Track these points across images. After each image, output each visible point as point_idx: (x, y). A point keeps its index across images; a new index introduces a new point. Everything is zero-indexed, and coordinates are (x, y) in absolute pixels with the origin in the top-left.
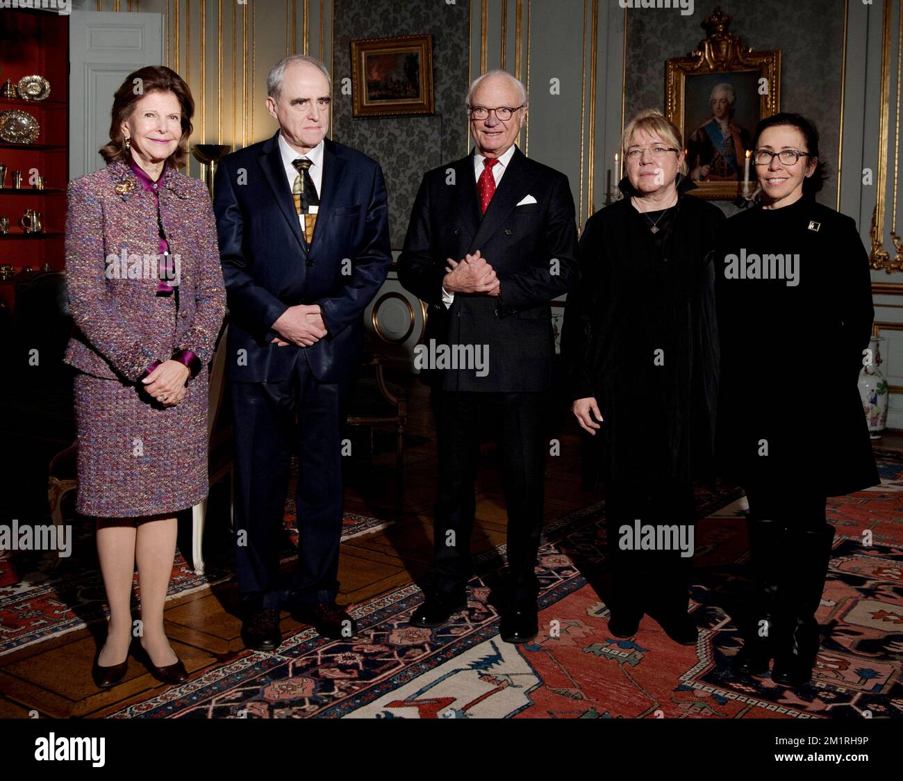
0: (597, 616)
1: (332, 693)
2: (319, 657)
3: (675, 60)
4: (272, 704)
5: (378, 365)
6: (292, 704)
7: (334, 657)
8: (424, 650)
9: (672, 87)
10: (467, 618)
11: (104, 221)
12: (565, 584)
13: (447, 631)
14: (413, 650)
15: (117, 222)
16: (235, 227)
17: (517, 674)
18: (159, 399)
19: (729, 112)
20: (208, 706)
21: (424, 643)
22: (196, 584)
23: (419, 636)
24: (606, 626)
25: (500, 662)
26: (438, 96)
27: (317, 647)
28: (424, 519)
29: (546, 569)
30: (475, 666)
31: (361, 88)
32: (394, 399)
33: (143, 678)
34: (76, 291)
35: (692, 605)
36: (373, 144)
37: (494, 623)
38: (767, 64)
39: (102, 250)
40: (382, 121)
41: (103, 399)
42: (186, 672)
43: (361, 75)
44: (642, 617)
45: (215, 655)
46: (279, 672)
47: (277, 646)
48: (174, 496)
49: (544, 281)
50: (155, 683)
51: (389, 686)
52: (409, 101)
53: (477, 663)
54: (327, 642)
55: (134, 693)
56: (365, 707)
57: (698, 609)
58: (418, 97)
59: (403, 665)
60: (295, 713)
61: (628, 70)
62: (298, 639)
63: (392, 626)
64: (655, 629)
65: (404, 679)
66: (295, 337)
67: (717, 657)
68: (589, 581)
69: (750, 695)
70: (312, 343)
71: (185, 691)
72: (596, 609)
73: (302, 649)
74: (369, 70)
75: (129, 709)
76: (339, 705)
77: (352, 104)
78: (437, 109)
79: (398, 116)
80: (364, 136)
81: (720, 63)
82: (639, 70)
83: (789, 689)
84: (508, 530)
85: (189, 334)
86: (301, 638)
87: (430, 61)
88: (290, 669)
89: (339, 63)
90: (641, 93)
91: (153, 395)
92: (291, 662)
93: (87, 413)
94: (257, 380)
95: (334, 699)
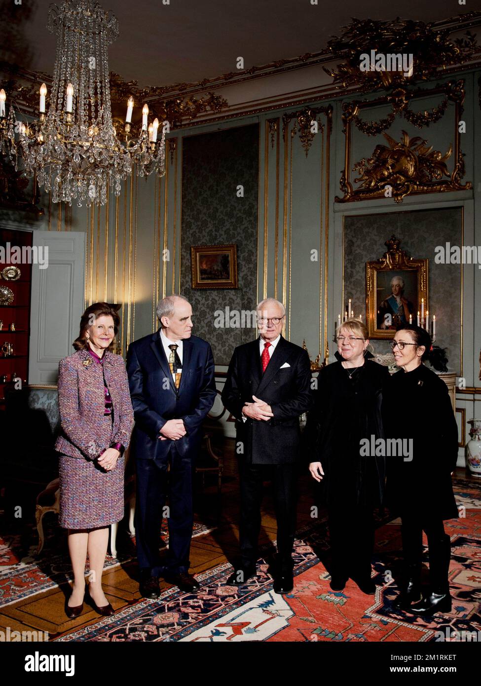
0: (324, 579)
1: (188, 620)
2: (181, 601)
3: (371, 263)
4: (158, 626)
5: (208, 439)
6: (168, 626)
7: (188, 602)
8: (234, 598)
9: (369, 277)
10: (256, 581)
11: (78, 380)
12: (308, 562)
13: (246, 587)
14: (228, 598)
15: (84, 380)
16: (139, 380)
17: (282, 610)
18: (105, 468)
19: (401, 292)
20: (126, 627)
21: (234, 594)
22: (113, 563)
23: (232, 590)
24: (329, 584)
25: (273, 603)
26: (240, 278)
27: (179, 596)
28: (233, 526)
29: (299, 554)
30: (261, 606)
31: (197, 273)
32: (216, 458)
33: (91, 613)
34: (65, 415)
35: (374, 574)
36: (203, 304)
37: (270, 584)
38: (421, 266)
39: (77, 394)
40: (208, 292)
41: (76, 468)
42: (113, 610)
43: (196, 266)
44: (348, 580)
45: (126, 601)
46: (161, 610)
47: (159, 596)
48: (110, 517)
49: (294, 406)
50: (98, 615)
51: (217, 616)
52: (224, 281)
53: (262, 604)
54: (184, 594)
55: (87, 620)
56: (205, 627)
57: (377, 575)
58: (229, 279)
59: (224, 605)
60: (170, 630)
61: (345, 267)
62: (169, 592)
63: (217, 585)
64: (354, 586)
65: (225, 613)
66: (171, 436)
67: (385, 601)
68: (321, 560)
69: (400, 620)
70: (179, 438)
71: (113, 619)
72: (324, 575)
73: (172, 598)
74: (201, 263)
75: (86, 628)
76: (192, 626)
77: (192, 282)
78: (239, 286)
79: (217, 289)
80: (198, 299)
81: (395, 265)
82: (352, 267)
83: (420, 617)
84: (278, 532)
85: (119, 434)
86: (171, 592)
87: (236, 260)
88: (166, 608)
89: (184, 259)
90: (353, 280)
91: (102, 466)
92: (166, 604)
93: (68, 476)
94: (150, 458)
95: (189, 623)
